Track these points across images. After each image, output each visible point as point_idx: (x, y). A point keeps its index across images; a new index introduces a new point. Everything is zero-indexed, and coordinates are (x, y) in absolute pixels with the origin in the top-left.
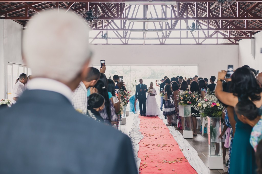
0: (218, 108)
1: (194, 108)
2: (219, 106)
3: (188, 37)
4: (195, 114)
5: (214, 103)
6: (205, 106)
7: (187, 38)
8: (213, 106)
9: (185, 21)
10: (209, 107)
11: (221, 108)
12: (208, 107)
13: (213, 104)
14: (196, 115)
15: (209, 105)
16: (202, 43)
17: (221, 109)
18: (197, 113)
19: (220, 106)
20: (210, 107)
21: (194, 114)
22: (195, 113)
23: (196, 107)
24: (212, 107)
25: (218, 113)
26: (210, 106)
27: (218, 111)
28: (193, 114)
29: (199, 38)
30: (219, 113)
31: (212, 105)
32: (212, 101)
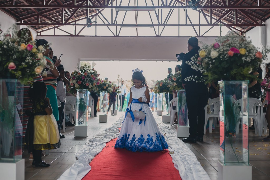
0: (243, 58)
1: (190, 66)
2: (245, 56)
3: (188, 24)
4: (194, 78)
5: (235, 48)
6: (214, 54)
7: (186, 25)
8: (232, 53)
9: (184, 9)
10: (223, 57)
11: (248, 59)
12: (221, 57)
13: (232, 50)
14: (194, 80)
15: (223, 53)
16: (204, 36)
17: (250, 60)
18: (196, 76)
19: (247, 53)
20: (225, 57)
21: (190, 79)
22: (193, 76)
23: (196, 64)
24: (230, 57)
25: (242, 72)
26: (225, 55)
27: (242, 68)
28: (189, 77)
29: (200, 25)
30: (244, 71)
31: (230, 51)
32: (229, 45)
